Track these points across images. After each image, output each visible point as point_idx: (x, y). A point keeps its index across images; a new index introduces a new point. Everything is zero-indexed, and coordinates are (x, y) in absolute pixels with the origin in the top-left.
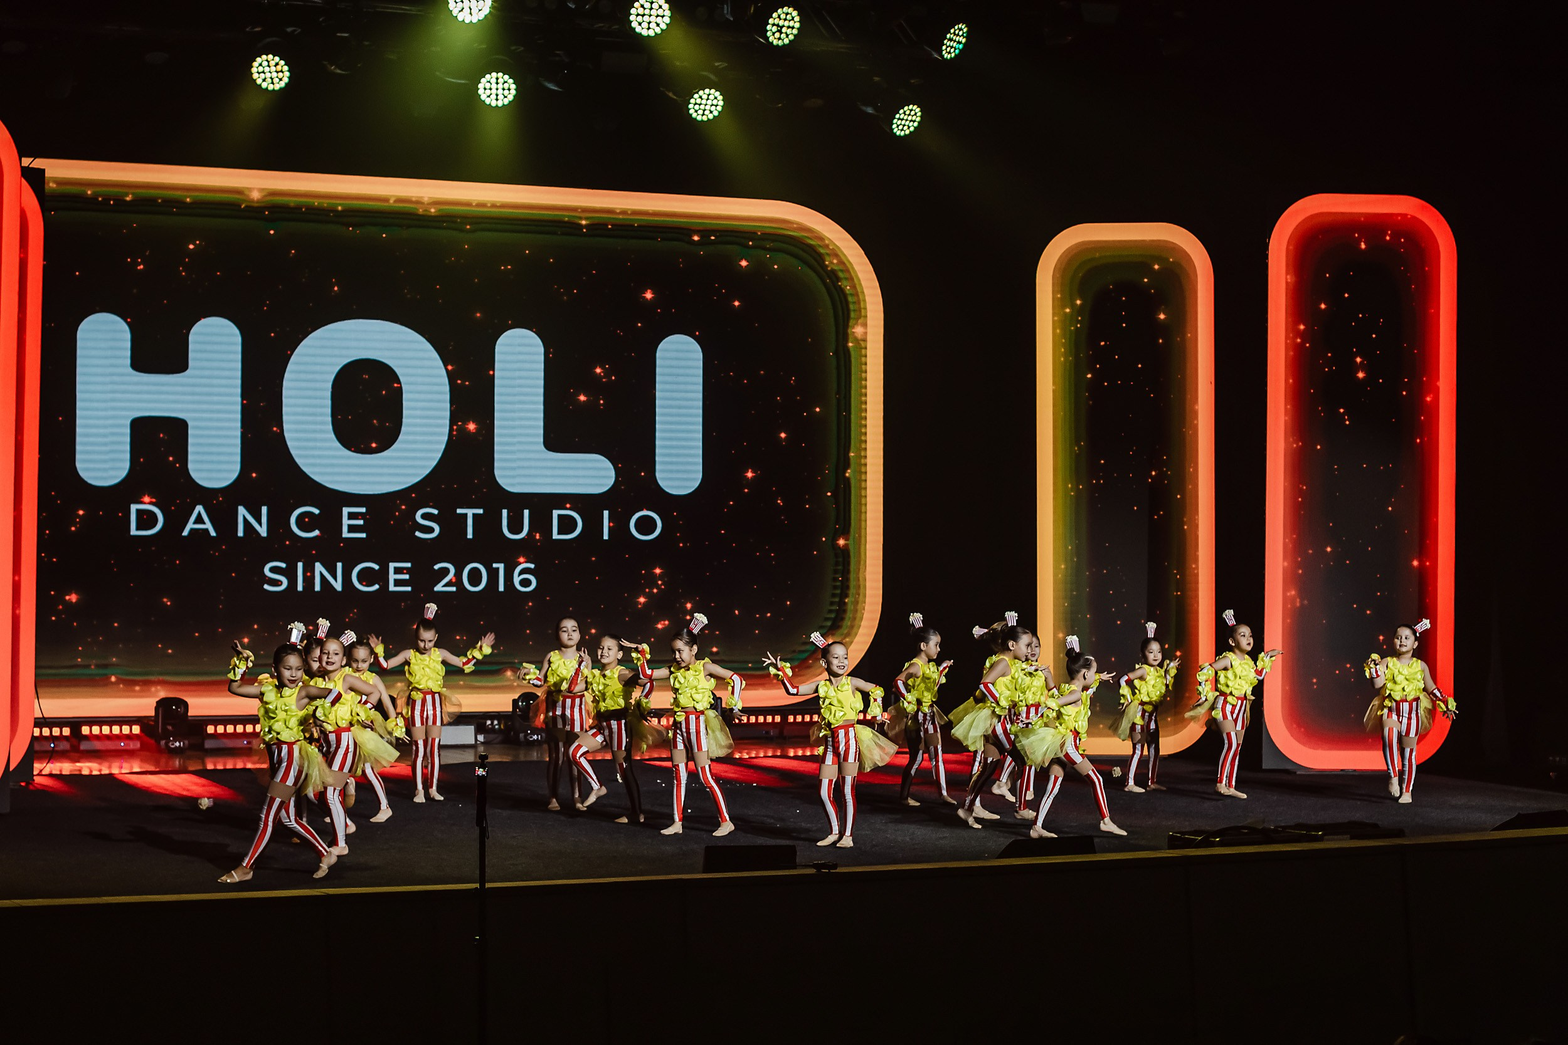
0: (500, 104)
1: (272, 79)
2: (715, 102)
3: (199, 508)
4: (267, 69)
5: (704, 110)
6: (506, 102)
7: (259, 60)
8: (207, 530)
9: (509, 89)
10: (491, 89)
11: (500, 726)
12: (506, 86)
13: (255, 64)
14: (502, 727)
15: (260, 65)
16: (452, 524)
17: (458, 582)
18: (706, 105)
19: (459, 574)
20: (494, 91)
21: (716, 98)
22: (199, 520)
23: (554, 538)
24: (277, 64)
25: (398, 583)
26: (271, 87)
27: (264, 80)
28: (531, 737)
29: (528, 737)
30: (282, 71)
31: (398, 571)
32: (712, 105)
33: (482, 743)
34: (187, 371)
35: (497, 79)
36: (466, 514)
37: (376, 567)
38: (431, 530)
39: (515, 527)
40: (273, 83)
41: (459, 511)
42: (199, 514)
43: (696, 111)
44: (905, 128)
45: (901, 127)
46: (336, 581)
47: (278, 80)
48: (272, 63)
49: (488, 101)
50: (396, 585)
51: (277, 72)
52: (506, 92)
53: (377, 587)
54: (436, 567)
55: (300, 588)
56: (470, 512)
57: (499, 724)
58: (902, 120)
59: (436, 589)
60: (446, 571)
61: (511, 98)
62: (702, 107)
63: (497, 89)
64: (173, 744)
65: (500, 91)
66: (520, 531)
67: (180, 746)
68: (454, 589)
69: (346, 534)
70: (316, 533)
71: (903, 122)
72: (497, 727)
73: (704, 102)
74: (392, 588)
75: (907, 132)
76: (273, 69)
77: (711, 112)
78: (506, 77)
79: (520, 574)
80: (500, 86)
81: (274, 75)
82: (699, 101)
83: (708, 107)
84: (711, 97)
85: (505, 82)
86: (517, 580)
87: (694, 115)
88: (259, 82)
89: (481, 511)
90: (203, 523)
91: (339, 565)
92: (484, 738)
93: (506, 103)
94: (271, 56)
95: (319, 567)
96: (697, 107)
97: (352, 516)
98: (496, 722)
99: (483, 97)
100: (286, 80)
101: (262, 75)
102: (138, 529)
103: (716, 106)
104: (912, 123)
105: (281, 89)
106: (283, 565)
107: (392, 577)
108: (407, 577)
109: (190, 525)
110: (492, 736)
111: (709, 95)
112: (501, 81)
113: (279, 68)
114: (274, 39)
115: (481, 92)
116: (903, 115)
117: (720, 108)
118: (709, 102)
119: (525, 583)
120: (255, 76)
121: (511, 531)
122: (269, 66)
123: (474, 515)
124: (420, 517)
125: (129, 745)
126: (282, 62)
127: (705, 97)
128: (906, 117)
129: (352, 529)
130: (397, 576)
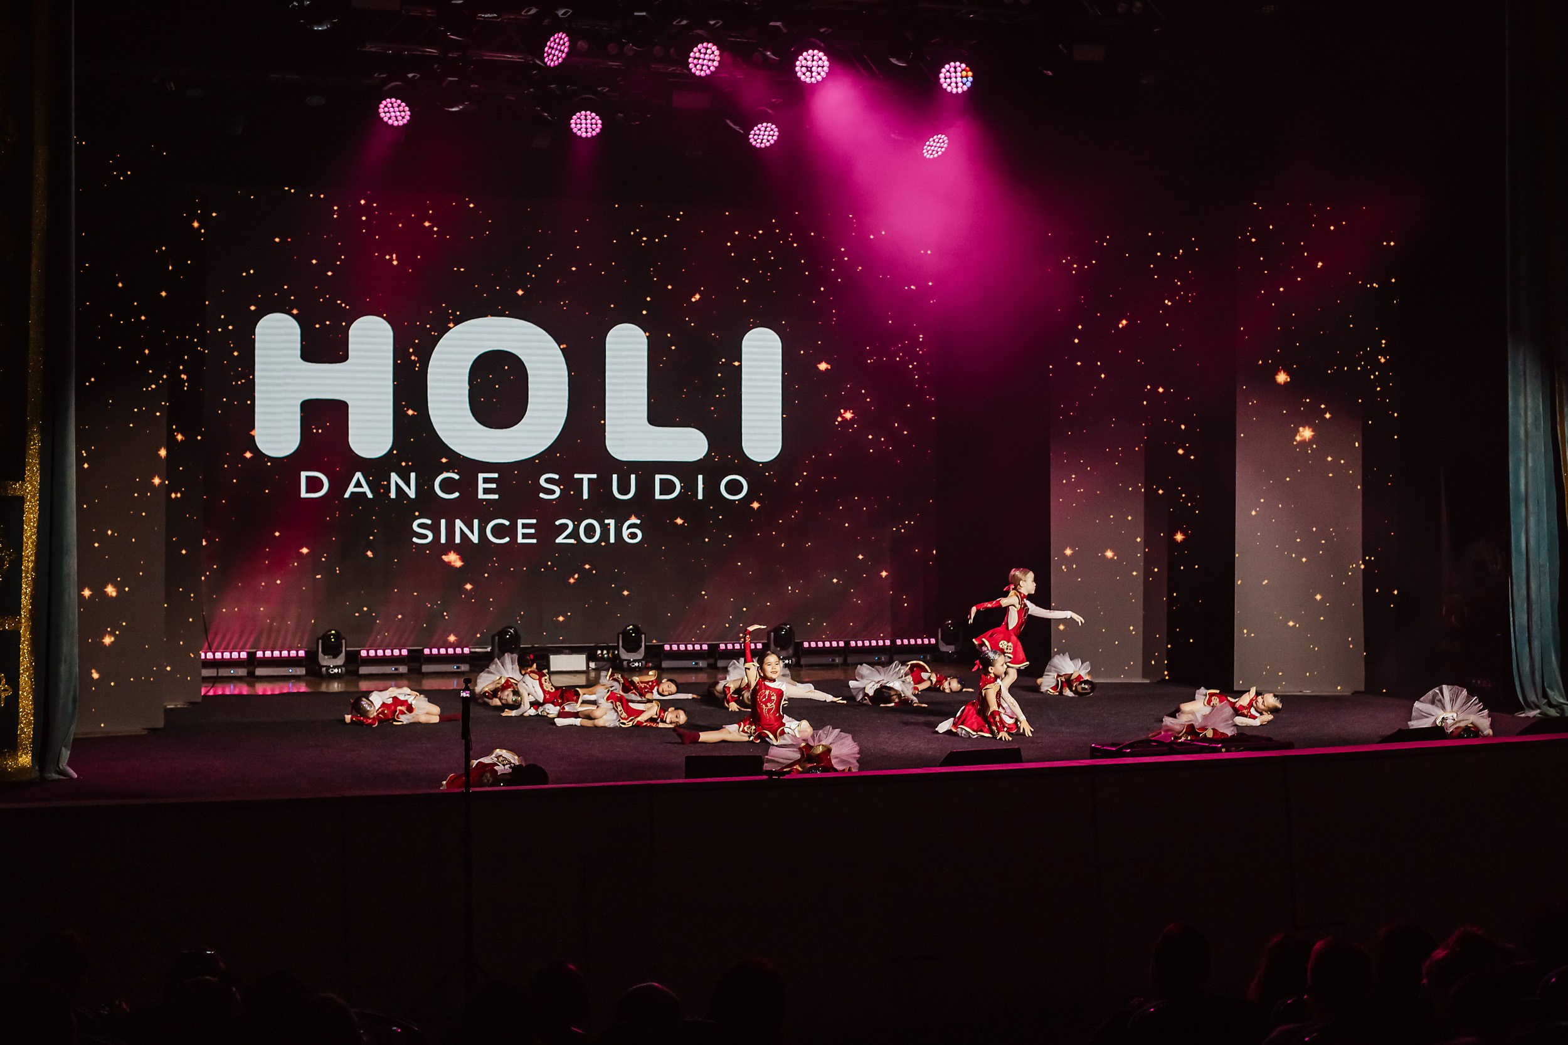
0: (589, 135)
1: (396, 117)
2: (771, 133)
3: (359, 475)
4: (391, 109)
5: (763, 139)
6: (594, 133)
7: (384, 102)
8: (365, 493)
9: (596, 124)
10: (581, 124)
11: (608, 655)
12: (594, 121)
13: (382, 106)
14: (610, 656)
15: (386, 106)
16: (571, 486)
17: (575, 534)
18: (764, 135)
19: (576, 528)
20: (584, 125)
21: (772, 130)
22: (358, 485)
23: (656, 498)
24: (399, 106)
25: (525, 536)
26: (396, 123)
27: (390, 118)
28: (633, 664)
29: (631, 664)
30: (404, 111)
31: (525, 526)
32: (769, 135)
33: (593, 669)
34: (347, 361)
35: (586, 116)
36: (583, 479)
37: (507, 523)
38: (553, 492)
39: (624, 489)
40: (397, 120)
41: (576, 476)
42: (358, 480)
43: (755, 140)
44: (934, 152)
45: (930, 152)
46: (473, 534)
47: (401, 118)
48: (395, 105)
49: (579, 133)
50: (523, 538)
51: (400, 112)
52: (594, 126)
53: (507, 539)
54: (557, 523)
55: (443, 540)
56: (585, 477)
57: (608, 653)
58: (932, 146)
59: (558, 541)
60: (566, 526)
61: (598, 130)
62: (761, 137)
63: (586, 124)
64: (332, 671)
65: (589, 126)
66: (627, 492)
67: (338, 672)
68: (572, 541)
69: (481, 496)
70: (457, 494)
71: (933, 148)
72: (606, 656)
73: (762, 133)
74: (520, 540)
75: (936, 155)
76: (397, 109)
77: (768, 141)
78: (593, 114)
79: (628, 528)
80: (589, 121)
81: (398, 113)
82: (757, 132)
83: (765, 137)
84: (768, 129)
85: (593, 118)
86: (625, 533)
87: (754, 143)
88: (386, 119)
89: (594, 476)
90: (362, 487)
91: (476, 522)
92: (595, 665)
93: (594, 135)
94: (393, 100)
95: (459, 523)
96: (756, 137)
97: (486, 481)
98: (605, 652)
99: (575, 130)
100: (408, 118)
101: (388, 114)
102: (307, 492)
103: (773, 136)
104: (940, 149)
105: (404, 124)
106: (429, 522)
107: (520, 531)
108: (533, 531)
109: (351, 489)
110: (602, 664)
111: (766, 127)
112: (589, 117)
113: (401, 108)
114: (398, 83)
115: (573, 126)
116: (932, 142)
117: (775, 138)
118: (767, 133)
119: (633, 536)
120: (382, 115)
121: (621, 492)
122: (393, 107)
123: (589, 479)
124: (543, 480)
125: (296, 671)
126: (403, 104)
127: (763, 129)
128: (935, 144)
129: (486, 491)
130: (524, 531)
